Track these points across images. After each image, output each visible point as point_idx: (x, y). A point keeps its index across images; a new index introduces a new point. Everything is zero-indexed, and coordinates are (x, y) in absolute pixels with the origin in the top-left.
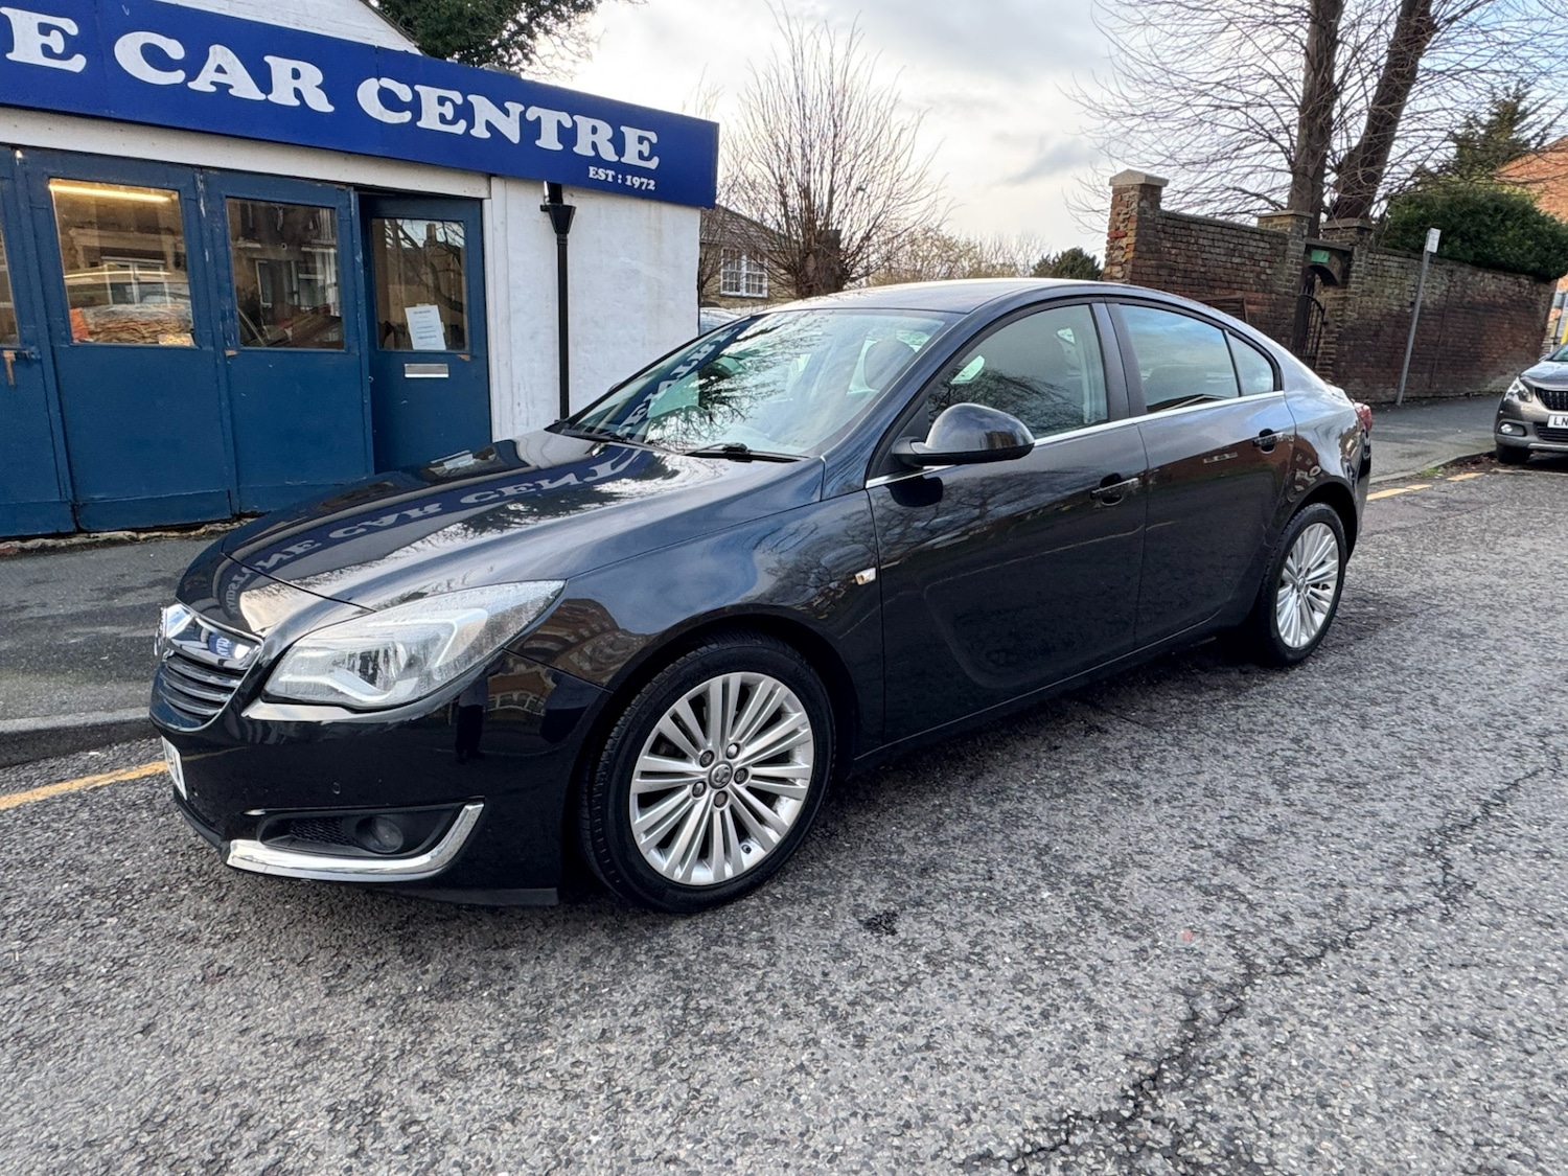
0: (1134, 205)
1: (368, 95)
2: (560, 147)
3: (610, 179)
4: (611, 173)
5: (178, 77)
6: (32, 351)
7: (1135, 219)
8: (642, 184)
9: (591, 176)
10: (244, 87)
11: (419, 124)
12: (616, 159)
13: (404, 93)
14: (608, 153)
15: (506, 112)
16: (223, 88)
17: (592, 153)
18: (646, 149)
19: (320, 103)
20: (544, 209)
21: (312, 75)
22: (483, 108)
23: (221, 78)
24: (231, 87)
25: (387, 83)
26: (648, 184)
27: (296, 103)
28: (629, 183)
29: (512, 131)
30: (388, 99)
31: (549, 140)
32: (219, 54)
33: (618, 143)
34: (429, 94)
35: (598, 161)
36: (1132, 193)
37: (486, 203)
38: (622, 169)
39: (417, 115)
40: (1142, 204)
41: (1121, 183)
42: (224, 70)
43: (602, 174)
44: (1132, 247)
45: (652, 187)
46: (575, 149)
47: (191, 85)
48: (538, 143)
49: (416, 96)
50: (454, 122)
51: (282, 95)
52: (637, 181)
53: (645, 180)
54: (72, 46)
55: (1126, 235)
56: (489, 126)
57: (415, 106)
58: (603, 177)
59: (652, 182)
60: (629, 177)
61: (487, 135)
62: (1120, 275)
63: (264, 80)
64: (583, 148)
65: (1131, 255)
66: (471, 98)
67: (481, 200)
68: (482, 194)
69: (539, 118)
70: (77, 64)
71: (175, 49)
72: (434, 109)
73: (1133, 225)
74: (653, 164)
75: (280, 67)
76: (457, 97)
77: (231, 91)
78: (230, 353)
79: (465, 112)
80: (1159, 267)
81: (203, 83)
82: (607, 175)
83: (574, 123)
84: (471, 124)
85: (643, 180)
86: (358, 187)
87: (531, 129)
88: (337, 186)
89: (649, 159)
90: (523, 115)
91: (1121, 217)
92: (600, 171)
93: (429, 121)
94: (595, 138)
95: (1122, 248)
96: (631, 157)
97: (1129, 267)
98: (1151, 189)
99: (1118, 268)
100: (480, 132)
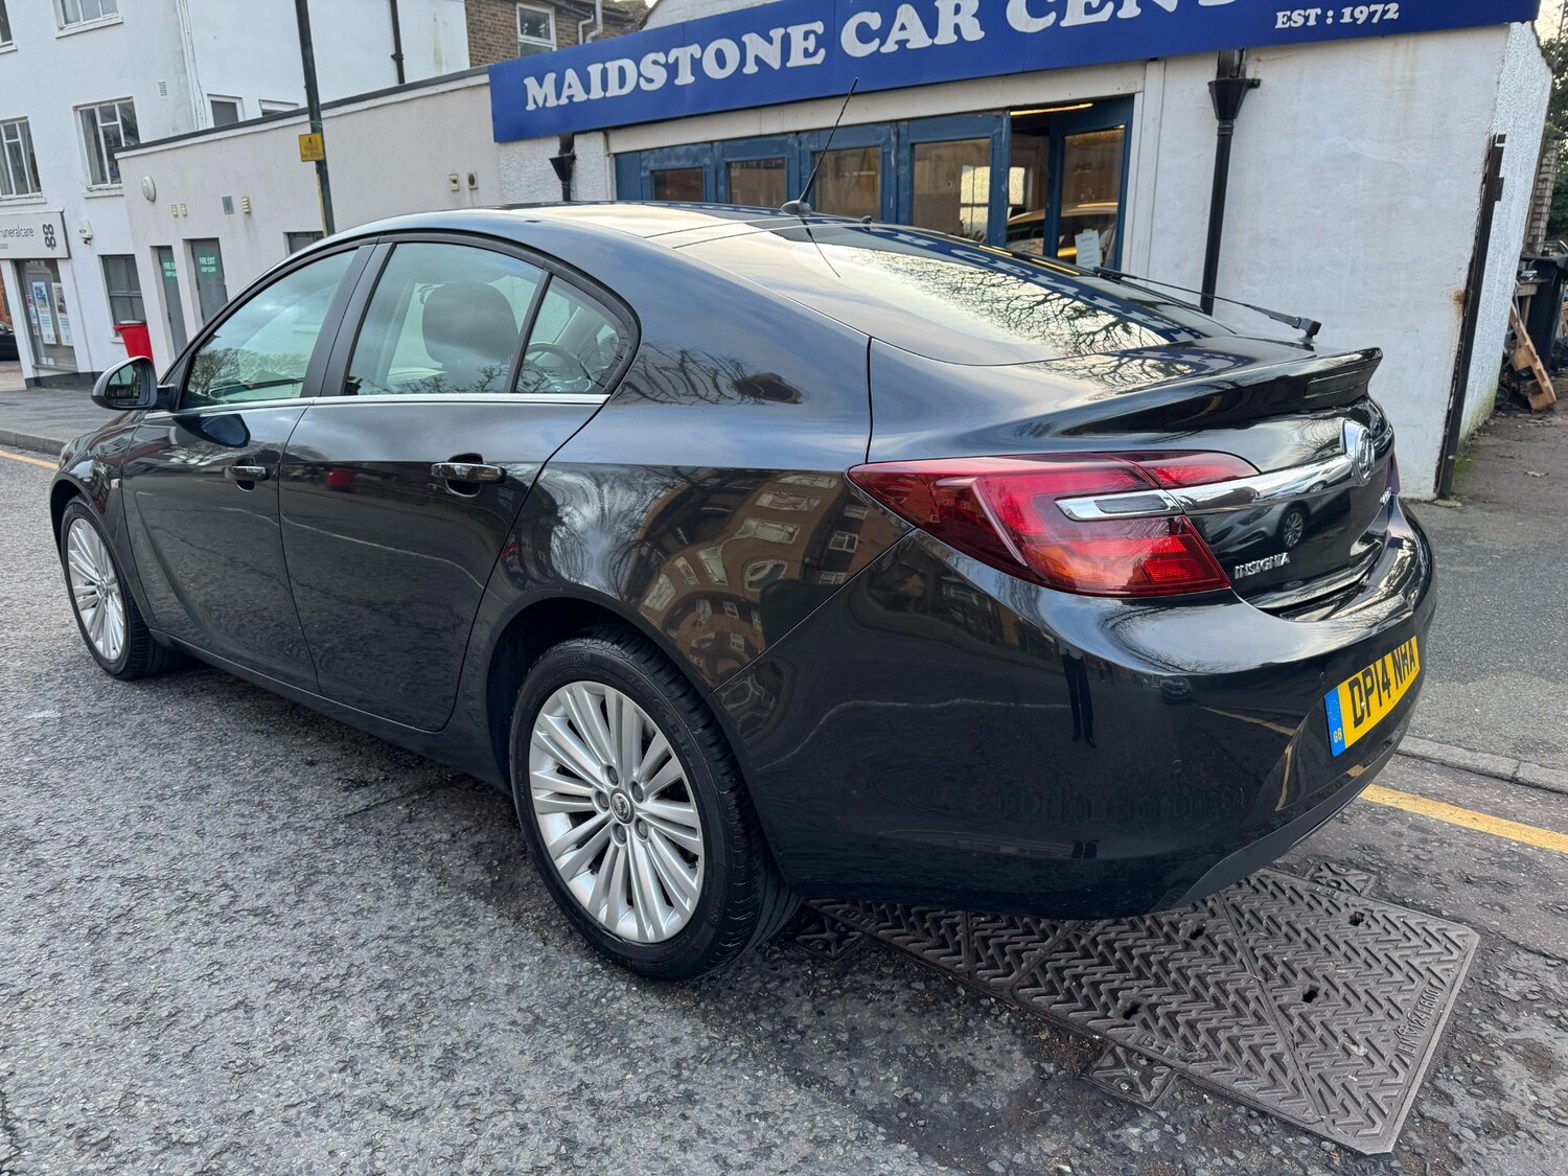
3: (1312, 22)
5: (874, 45)
8: (1372, 15)
9: (1279, 25)
11: (1064, 24)
23: (903, 35)
24: (908, 41)
26: (1385, 12)
27: (955, 38)
28: (1347, 19)
37: (1138, 99)
45: (1392, 15)
51: (945, 37)
53: (1380, 8)
54: (821, 41)
58: (1301, 21)
59: (1394, 7)
60: (1347, 11)
77: (909, 46)
81: (890, 47)
82: (1307, 18)
85: (1373, 8)
88: (995, 113)
92: (1295, 15)
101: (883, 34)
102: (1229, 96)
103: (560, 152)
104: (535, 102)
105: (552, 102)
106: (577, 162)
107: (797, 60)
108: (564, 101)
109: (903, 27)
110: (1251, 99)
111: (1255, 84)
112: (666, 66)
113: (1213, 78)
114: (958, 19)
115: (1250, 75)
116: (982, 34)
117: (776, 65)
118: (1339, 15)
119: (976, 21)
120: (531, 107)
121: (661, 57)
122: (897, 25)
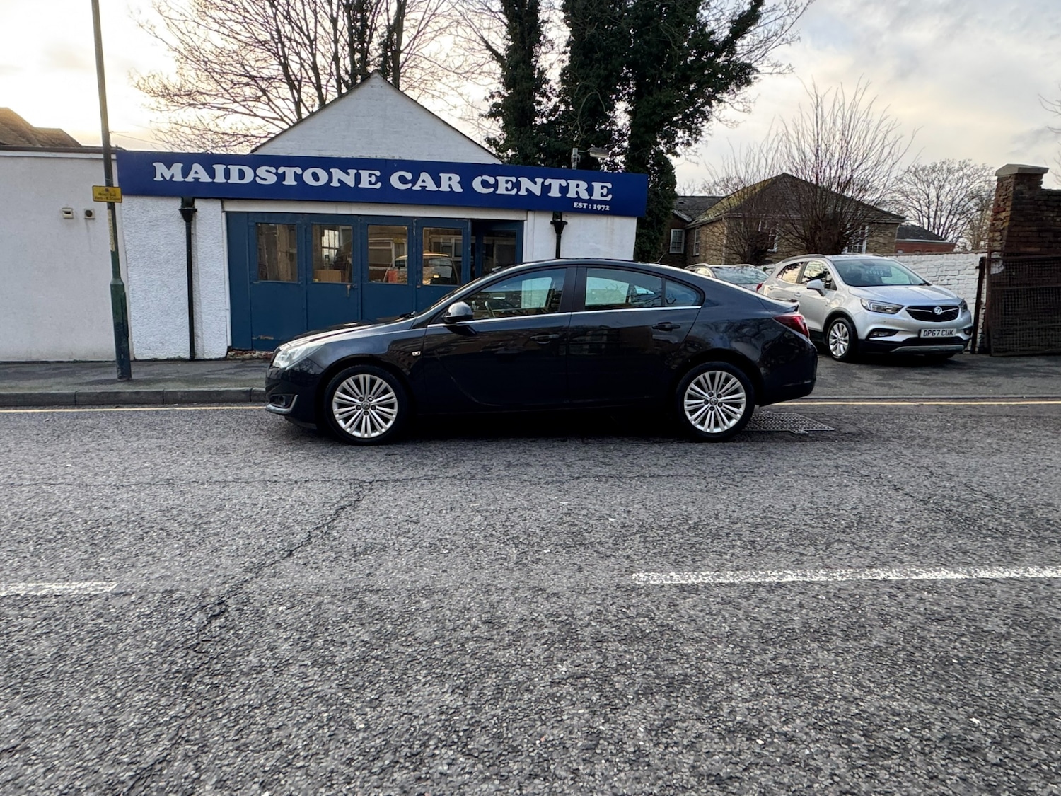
0: (1011, 188)
1: (477, 184)
2: (560, 195)
4: (585, 205)
5: (409, 185)
6: (355, 285)
7: (1011, 198)
10: (431, 186)
12: (588, 197)
13: (491, 180)
14: (585, 195)
15: (535, 183)
16: (424, 187)
17: (576, 196)
18: (605, 191)
19: (458, 188)
20: (551, 223)
21: (456, 178)
22: (525, 182)
23: (424, 184)
25: (485, 177)
27: (449, 190)
29: (537, 190)
30: (485, 184)
31: (555, 193)
32: (425, 176)
33: (590, 190)
34: (501, 180)
35: (579, 199)
36: (1010, 180)
37: (525, 222)
38: (591, 202)
39: (496, 188)
40: (1018, 188)
41: (1003, 174)
42: (426, 181)
43: (580, 205)
44: (1008, 219)
46: (568, 195)
47: (413, 188)
48: (549, 194)
49: (497, 181)
50: (512, 190)
51: (444, 188)
52: (599, 207)
55: (1004, 210)
56: (527, 190)
57: (496, 186)
59: (608, 207)
61: (526, 193)
62: (999, 238)
63: (438, 183)
64: (571, 194)
65: (1007, 224)
66: (519, 179)
67: (523, 221)
68: (524, 219)
69: (550, 184)
70: (378, 186)
71: (409, 176)
72: (503, 185)
73: (1009, 203)
74: (609, 198)
75: (444, 177)
76: (514, 179)
78: (418, 287)
79: (517, 185)
80: (1039, 231)
81: (417, 187)
83: (568, 184)
84: (519, 190)
86: (472, 220)
87: (546, 189)
89: (606, 196)
90: (543, 183)
91: (1002, 198)
93: (501, 190)
94: (577, 189)
95: (1001, 220)
96: (597, 196)
97: (1005, 232)
98: (1030, 177)
99: (998, 234)
100: (523, 192)
101: (414, 182)
102: (559, 227)
103: (182, 206)
104: (163, 176)
105: (178, 178)
106: (197, 213)
107: (364, 184)
108: (190, 179)
109: (423, 181)
110: (566, 228)
111: (566, 223)
112: (276, 174)
113: (551, 220)
114: (450, 183)
115: (563, 220)
116: (462, 190)
117: (352, 184)
118: (592, 207)
119: (459, 185)
120: (158, 178)
121: (273, 169)
122: (420, 180)
